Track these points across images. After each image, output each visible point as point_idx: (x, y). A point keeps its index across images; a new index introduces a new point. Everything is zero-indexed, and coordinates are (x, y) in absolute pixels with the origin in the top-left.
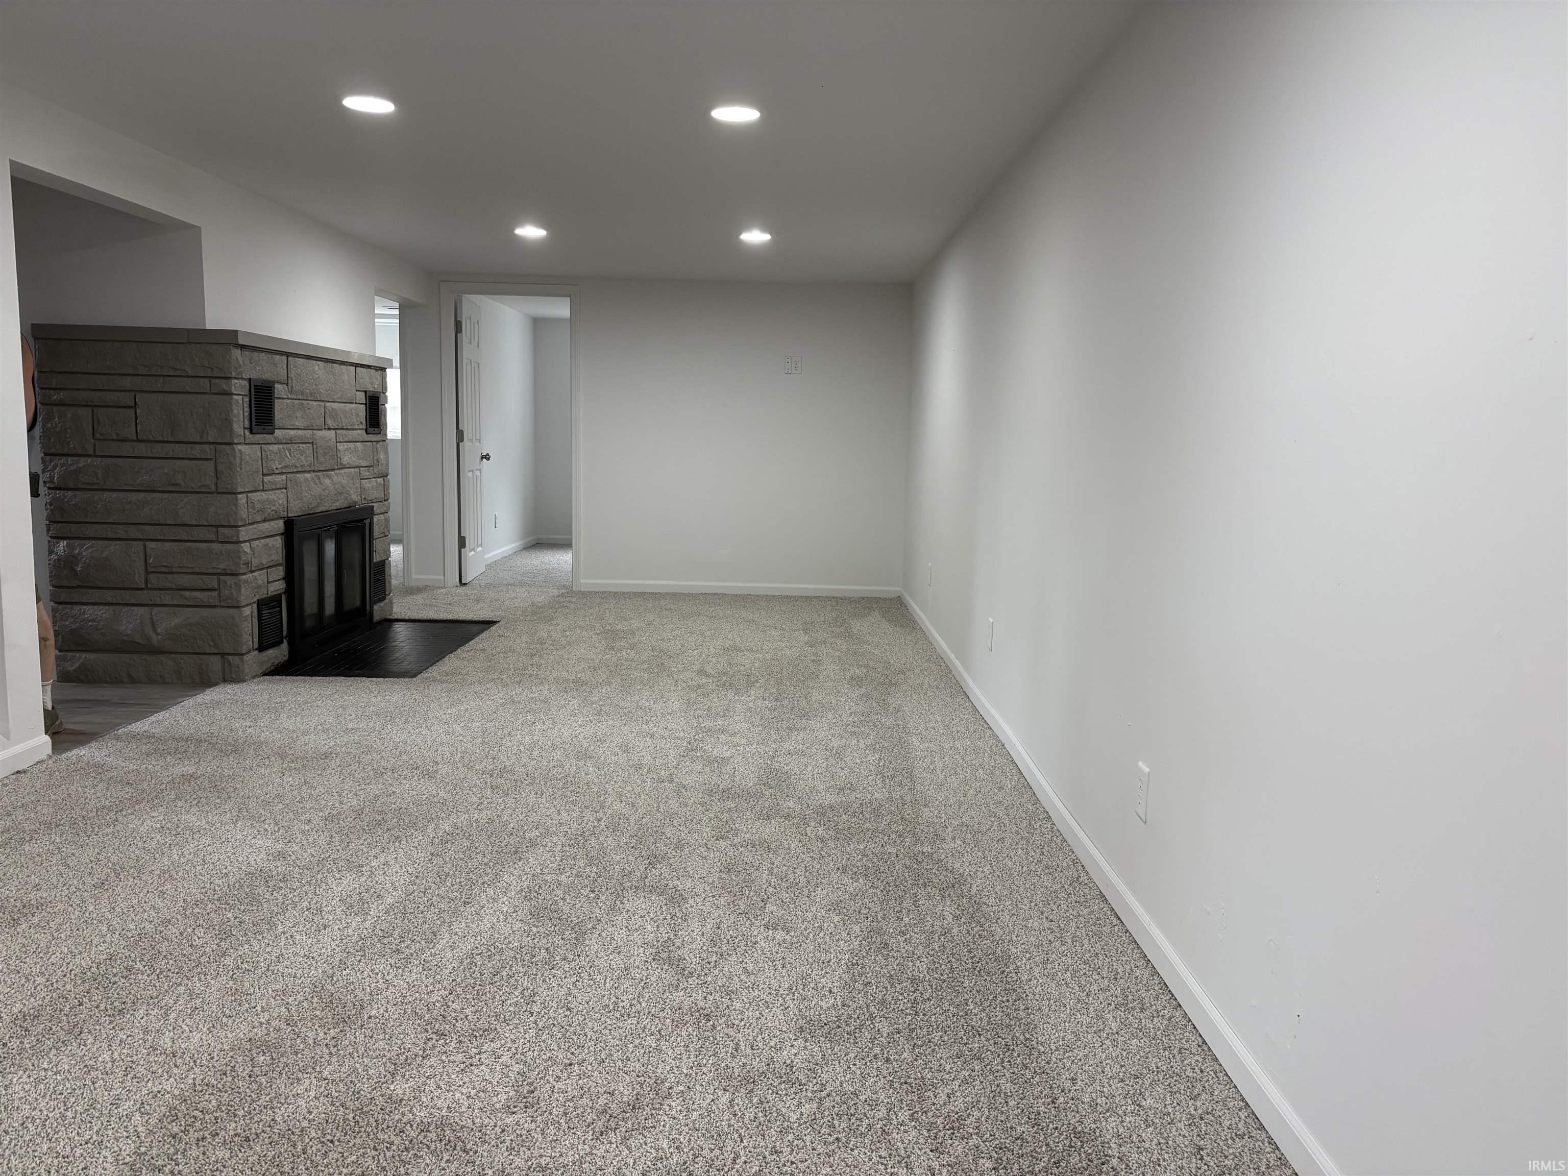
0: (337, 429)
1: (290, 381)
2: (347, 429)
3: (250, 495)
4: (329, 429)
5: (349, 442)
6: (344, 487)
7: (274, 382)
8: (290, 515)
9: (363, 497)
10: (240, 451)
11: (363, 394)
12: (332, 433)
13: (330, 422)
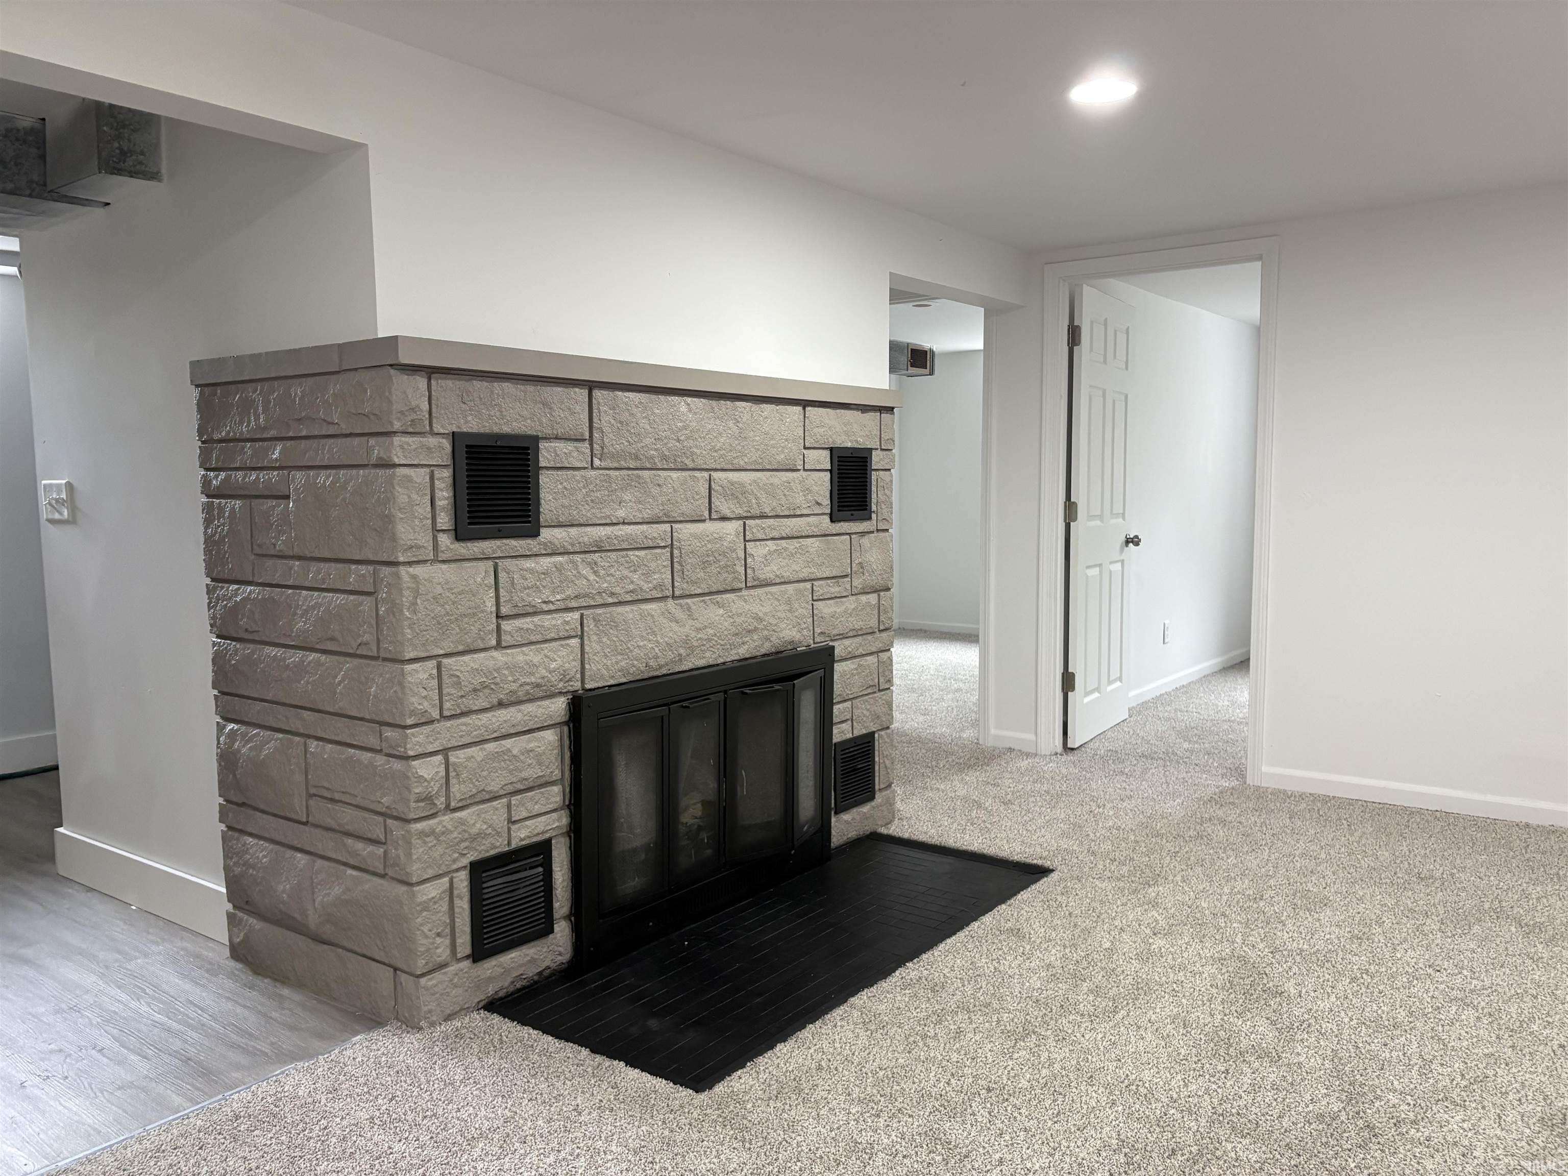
0: (747, 518)
1: (596, 435)
2: (777, 516)
3: (445, 661)
4: (724, 519)
5: (782, 538)
6: (761, 620)
7: (536, 439)
8: (588, 686)
9: (818, 630)
10: (414, 577)
11: (828, 453)
12: (732, 527)
13: (723, 506)
